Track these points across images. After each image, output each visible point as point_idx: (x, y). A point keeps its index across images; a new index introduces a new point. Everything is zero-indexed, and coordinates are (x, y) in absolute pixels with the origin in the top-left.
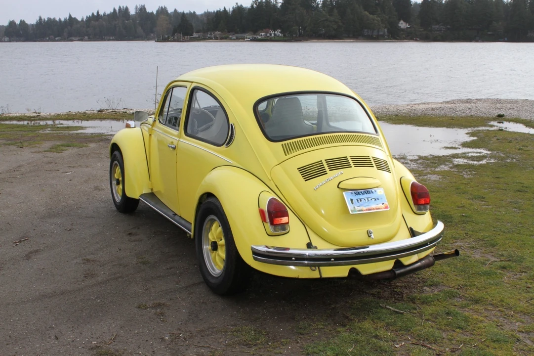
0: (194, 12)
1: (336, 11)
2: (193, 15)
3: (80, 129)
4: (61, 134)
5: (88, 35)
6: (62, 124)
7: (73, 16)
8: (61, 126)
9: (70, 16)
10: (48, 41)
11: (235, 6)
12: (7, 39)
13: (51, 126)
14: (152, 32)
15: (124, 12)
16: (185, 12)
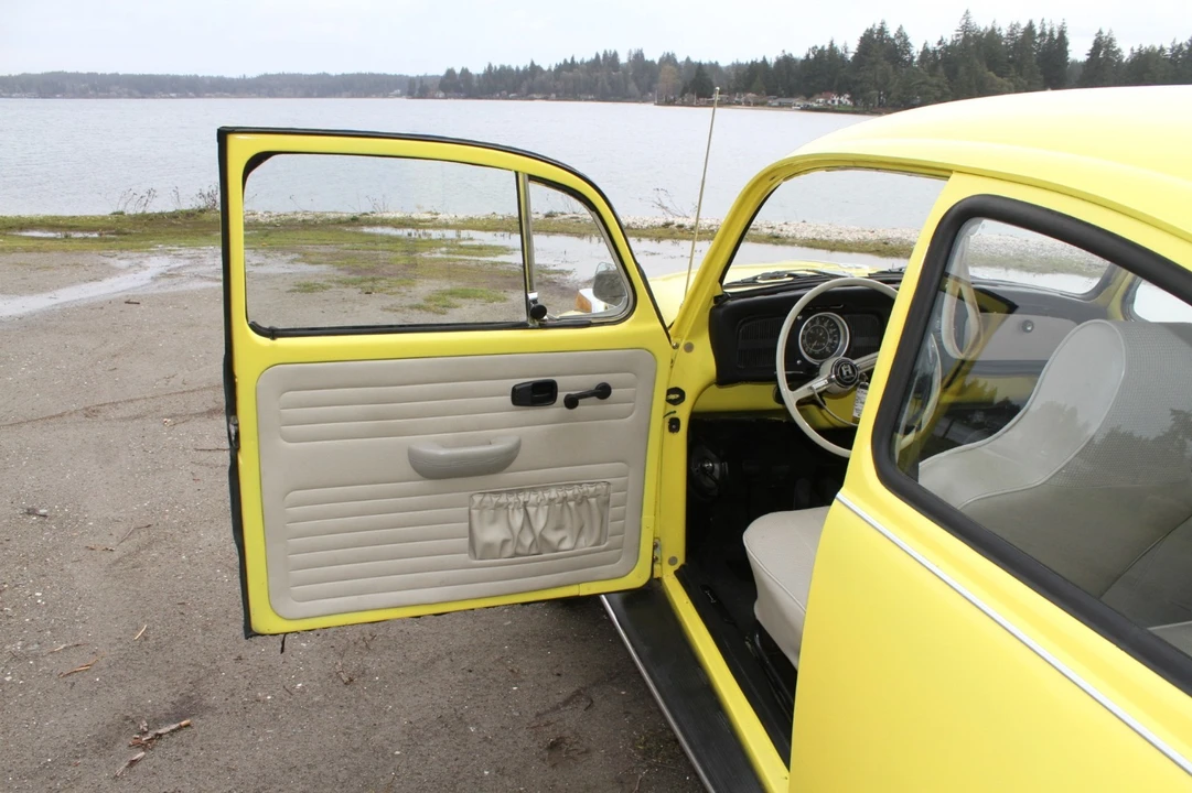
0: (717, 63)
1: (941, 69)
2: (715, 67)
3: (502, 253)
4: (461, 263)
5: (557, 92)
6: (471, 239)
7: (536, 64)
8: (469, 243)
9: (532, 63)
10: (498, 99)
11: (780, 55)
12: (441, 94)
13: (449, 242)
14: (650, 90)
15: (611, 60)
16: (703, 62)
